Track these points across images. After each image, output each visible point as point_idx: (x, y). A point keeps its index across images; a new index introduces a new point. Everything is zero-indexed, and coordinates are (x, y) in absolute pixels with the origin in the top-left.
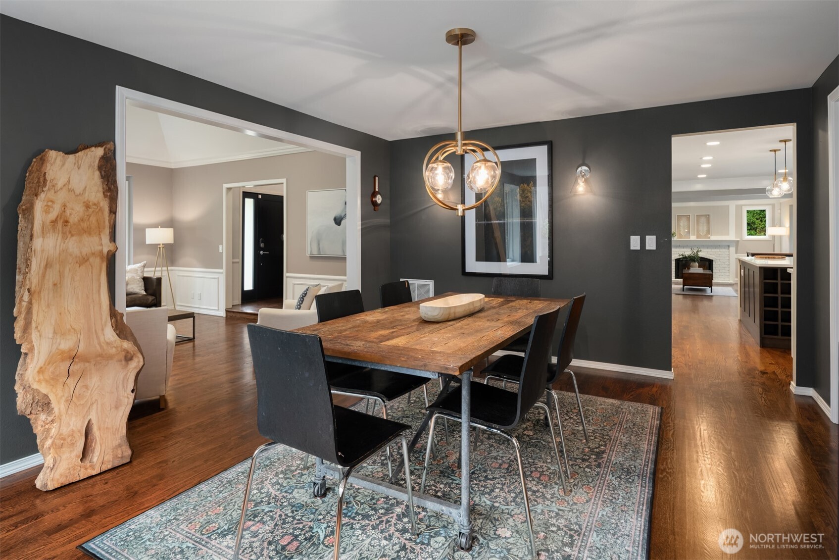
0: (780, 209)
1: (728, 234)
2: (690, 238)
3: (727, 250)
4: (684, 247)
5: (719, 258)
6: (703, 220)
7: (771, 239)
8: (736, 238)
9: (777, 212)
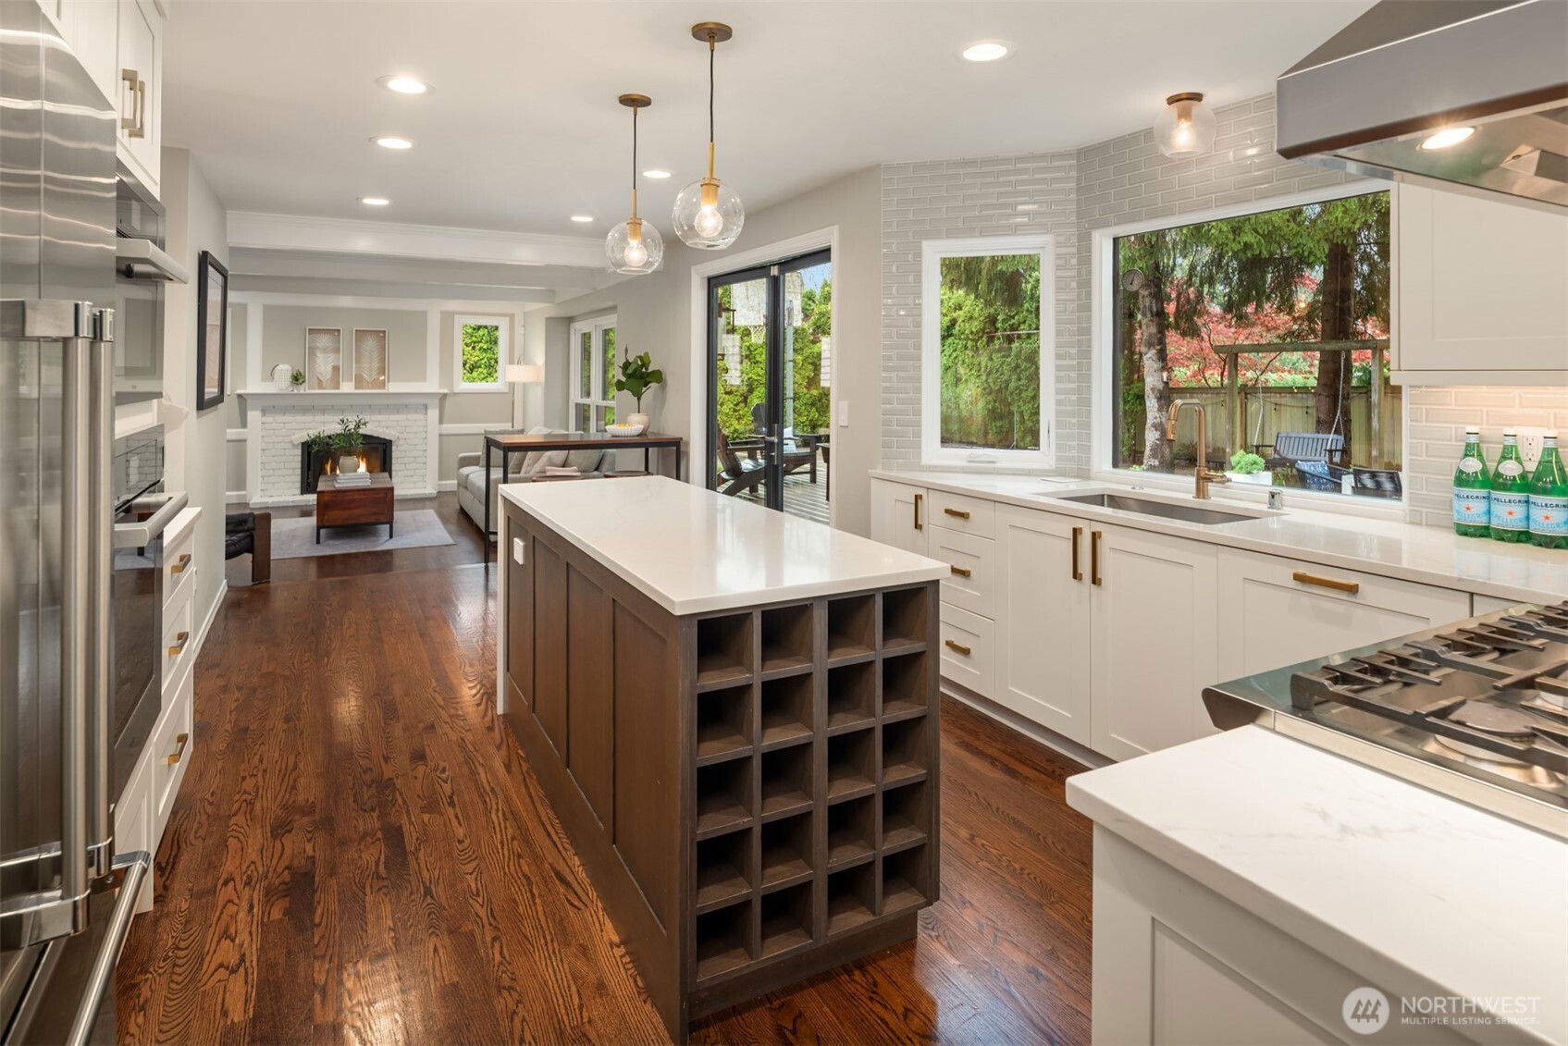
0: (524, 326)
1: (422, 377)
2: (338, 388)
3: (420, 416)
4: (323, 411)
5: (405, 436)
6: (370, 344)
7: (507, 391)
8: (440, 388)
9: (519, 331)
